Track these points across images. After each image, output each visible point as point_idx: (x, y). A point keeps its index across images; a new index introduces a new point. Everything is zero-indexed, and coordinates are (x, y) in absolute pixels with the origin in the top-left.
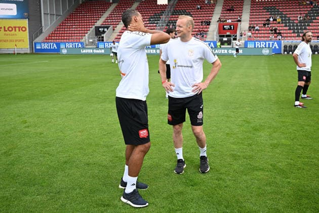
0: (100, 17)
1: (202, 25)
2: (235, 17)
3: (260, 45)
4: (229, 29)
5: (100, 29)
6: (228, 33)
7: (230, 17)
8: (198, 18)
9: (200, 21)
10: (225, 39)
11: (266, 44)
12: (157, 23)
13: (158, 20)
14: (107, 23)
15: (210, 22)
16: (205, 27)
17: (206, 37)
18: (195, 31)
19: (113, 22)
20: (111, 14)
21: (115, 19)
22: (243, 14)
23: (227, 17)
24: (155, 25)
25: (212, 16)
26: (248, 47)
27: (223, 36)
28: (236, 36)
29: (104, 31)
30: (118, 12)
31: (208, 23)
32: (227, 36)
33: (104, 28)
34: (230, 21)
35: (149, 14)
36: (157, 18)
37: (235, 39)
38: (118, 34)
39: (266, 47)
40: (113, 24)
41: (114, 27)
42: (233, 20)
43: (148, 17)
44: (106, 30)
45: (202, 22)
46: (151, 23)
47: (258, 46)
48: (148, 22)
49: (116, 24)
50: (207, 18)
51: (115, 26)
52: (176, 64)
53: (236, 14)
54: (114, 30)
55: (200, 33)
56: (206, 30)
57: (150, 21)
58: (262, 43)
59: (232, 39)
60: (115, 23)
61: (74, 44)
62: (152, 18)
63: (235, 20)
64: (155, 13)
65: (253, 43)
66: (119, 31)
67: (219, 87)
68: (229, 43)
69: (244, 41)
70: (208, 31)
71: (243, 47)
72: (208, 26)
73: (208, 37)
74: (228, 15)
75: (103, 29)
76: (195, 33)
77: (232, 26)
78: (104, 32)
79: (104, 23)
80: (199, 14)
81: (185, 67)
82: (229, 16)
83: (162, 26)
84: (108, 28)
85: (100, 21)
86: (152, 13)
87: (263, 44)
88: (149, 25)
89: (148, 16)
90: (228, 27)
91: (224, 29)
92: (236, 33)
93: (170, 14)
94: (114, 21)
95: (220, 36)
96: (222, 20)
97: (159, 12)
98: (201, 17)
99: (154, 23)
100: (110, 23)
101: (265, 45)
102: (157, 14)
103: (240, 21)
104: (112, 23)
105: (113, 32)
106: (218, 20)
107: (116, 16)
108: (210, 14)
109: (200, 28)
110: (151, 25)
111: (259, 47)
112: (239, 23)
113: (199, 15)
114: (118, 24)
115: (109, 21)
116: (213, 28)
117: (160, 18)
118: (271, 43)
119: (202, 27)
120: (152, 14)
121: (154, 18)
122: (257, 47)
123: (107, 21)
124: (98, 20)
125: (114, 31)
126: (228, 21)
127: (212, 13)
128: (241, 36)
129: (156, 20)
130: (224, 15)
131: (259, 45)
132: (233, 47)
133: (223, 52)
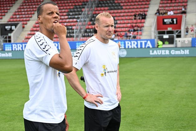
0: (7, 12)
1: (135, 19)
2: (179, 8)
4: (170, 23)
5: (6, 27)
6: (170, 29)
7: (171, 8)
8: (130, 10)
9: (133, 14)
10: (166, 36)
12: (78, 18)
13: (80, 14)
14: (15, 20)
15: (145, 15)
16: (139, 21)
17: (141, 35)
18: (127, 27)
19: (22, 17)
20: (20, 8)
21: (25, 14)
22: (189, 3)
23: (166, 8)
24: (75, 20)
25: (148, 8)
27: (164, 33)
28: (180, 32)
29: (11, 29)
30: (29, 5)
31: (144, 17)
32: (169, 32)
33: (11, 25)
34: (171, 13)
35: (68, 7)
36: (78, 11)
37: (179, 36)
38: (29, 32)
40: (23, 21)
41: (23, 24)
42: (176, 12)
43: (66, 11)
44: (13, 27)
45: (135, 16)
46: (71, 18)
48: (66, 17)
49: (26, 21)
50: (142, 10)
51: (25, 22)
52: (105, 70)
53: (179, 4)
54: (23, 27)
55: (132, 29)
56: (140, 25)
57: (69, 15)
59: (175, 36)
60: (25, 19)
62: (71, 12)
63: (178, 11)
64: (75, 5)
66: (30, 29)
67: (160, 99)
68: (171, 41)
69: (190, 39)
70: (143, 26)
71: (190, 45)
72: (143, 21)
73: (144, 33)
74: (168, 5)
75: (9, 27)
76: (127, 29)
77: (175, 20)
78: (11, 31)
79: (12, 20)
80: (131, 5)
82: (170, 6)
83: (85, 21)
84: (16, 25)
85: (6, 16)
86: (72, 5)
88: (68, 20)
89: (66, 9)
90: (170, 20)
91: (164, 23)
92: (180, 28)
93: (94, 6)
94: (24, 16)
95: (160, 33)
96: (161, 12)
97: (80, 4)
98: (134, 8)
99: (74, 18)
100: (18, 19)
102: (78, 7)
103: (184, 13)
104: (22, 19)
105: (23, 30)
106: (156, 12)
107: (26, 10)
108: (146, 4)
109: (133, 23)
110: (71, 20)
112: (184, 15)
113: (131, 7)
114: (29, 20)
115: (18, 16)
116: (150, 22)
117: (82, 11)
119: (135, 21)
120: (72, 7)
121: (74, 11)
123: (15, 16)
124: (4, 15)
125: (25, 29)
126: (169, 13)
127: (147, 3)
128: (187, 32)
129: (76, 15)
130: (163, 5)
132: (176, 47)
133: (163, 53)
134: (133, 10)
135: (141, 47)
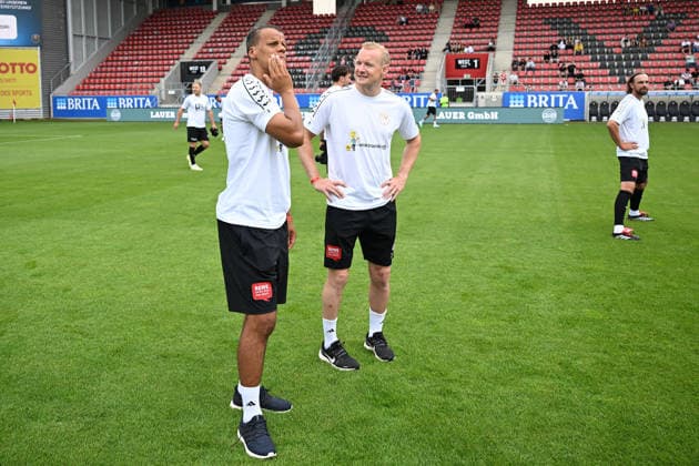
0: (192, 43)
1: (409, 58)
2: (483, 41)
3: (538, 101)
4: (468, 67)
5: (191, 68)
6: (467, 77)
7: (471, 41)
8: (401, 44)
9: (405, 50)
10: (460, 89)
11: (550, 98)
12: (313, 55)
13: (315, 49)
14: (205, 56)
15: (427, 52)
16: (415, 62)
17: (418, 85)
18: (396, 72)
19: (217, 52)
20: (214, 37)
21: (222, 47)
22: (499, 33)
23: (463, 41)
24: (307, 58)
25: (431, 40)
26: (512, 106)
27: (456, 83)
28: (484, 82)
29: (199, 71)
30: (230, 31)
31: (424, 55)
32: (465, 82)
33: (200, 65)
34: (470, 49)
35: (296, 36)
36: (313, 43)
37: (482, 89)
38: (230, 78)
39: (550, 107)
40: (219, 58)
41: (220, 63)
42: (477, 47)
43: (293, 42)
44: (203, 69)
45: (410, 53)
46: (300, 55)
47: (532, 104)
48: (293, 53)
49: (224, 58)
50: (421, 43)
51: (223, 61)
52: (354, 140)
53: (484, 35)
54: (220, 69)
56: (417, 68)
57: (298, 49)
58: (541, 97)
59: (475, 88)
60: (222, 55)
61: (136, 99)
62: (301, 44)
63: (482, 47)
64: (309, 33)
65: (522, 97)
66: (230, 73)
67: (447, 193)
68: (468, 96)
69: (501, 94)
70: (423, 71)
71: (500, 105)
72: (422, 61)
73: (424, 83)
74: (466, 36)
75: (196, 68)
76: (395, 75)
77: (476, 61)
78: (199, 74)
79: (200, 56)
80: (403, 35)
81: (373, 146)
82: (468, 38)
83: (324, 60)
84: (207, 65)
85: (191, 49)
86: (303, 33)
87: (543, 99)
88: (295, 58)
89: (294, 39)
90: (467, 62)
91: (458, 66)
92: (484, 76)
93: (340, 35)
94: (221, 50)
95: (450, 83)
96: (453, 47)
97: (317, 31)
98: (407, 40)
99: (306, 55)
100: (211, 55)
101: (549, 102)
102: (313, 36)
103: (492, 49)
104: (217, 55)
105: (219, 74)
106: (444, 47)
107: (224, 39)
108: (428, 34)
109: (406, 65)
110: (301, 58)
111: (536, 105)
112: (491, 54)
113: (403, 38)
114: (229, 58)
115: (211, 50)
116: (435, 65)
117: (319, 43)
118: (561, 97)
119: (409, 62)
120: (302, 36)
121: (307, 43)
122: (529, 105)
123: (205, 50)
124: (188, 48)
125: (222, 72)
126: (466, 50)
127: (431, 32)
128: (496, 82)
129: (310, 49)
130: (457, 36)
131: (534, 101)
132: (477, 107)
133: (455, 117)
134: (407, 43)
135: (419, 107)
